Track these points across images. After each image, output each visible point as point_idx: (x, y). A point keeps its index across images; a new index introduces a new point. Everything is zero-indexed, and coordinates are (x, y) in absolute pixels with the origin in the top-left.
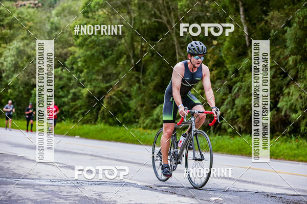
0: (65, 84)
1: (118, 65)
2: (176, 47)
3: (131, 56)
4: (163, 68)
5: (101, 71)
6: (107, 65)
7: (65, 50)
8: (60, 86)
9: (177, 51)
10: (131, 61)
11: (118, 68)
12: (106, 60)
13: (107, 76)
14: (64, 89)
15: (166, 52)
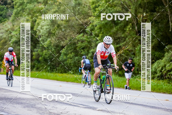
0: (86, 45)
1: (125, 31)
2: (169, 16)
3: (135, 24)
4: (160, 32)
5: (113, 36)
6: (117, 31)
7: (86, 20)
8: (82, 48)
9: (170, 20)
10: (135, 28)
11: (125, 33)
12: (116, 27)
13: (117, 40)
14: (85, 49)
15: (162, 20)
